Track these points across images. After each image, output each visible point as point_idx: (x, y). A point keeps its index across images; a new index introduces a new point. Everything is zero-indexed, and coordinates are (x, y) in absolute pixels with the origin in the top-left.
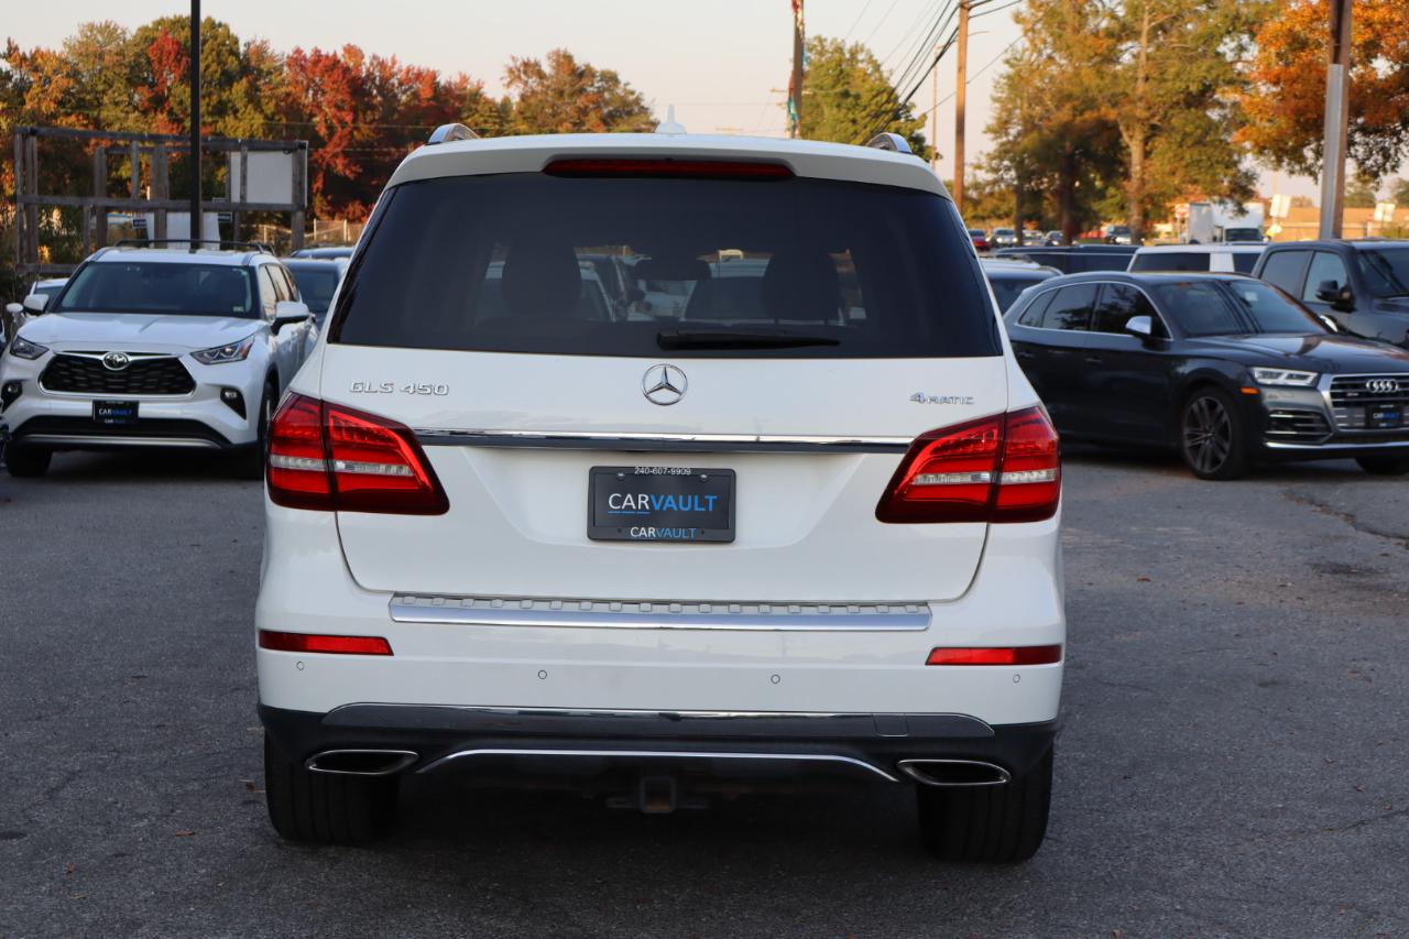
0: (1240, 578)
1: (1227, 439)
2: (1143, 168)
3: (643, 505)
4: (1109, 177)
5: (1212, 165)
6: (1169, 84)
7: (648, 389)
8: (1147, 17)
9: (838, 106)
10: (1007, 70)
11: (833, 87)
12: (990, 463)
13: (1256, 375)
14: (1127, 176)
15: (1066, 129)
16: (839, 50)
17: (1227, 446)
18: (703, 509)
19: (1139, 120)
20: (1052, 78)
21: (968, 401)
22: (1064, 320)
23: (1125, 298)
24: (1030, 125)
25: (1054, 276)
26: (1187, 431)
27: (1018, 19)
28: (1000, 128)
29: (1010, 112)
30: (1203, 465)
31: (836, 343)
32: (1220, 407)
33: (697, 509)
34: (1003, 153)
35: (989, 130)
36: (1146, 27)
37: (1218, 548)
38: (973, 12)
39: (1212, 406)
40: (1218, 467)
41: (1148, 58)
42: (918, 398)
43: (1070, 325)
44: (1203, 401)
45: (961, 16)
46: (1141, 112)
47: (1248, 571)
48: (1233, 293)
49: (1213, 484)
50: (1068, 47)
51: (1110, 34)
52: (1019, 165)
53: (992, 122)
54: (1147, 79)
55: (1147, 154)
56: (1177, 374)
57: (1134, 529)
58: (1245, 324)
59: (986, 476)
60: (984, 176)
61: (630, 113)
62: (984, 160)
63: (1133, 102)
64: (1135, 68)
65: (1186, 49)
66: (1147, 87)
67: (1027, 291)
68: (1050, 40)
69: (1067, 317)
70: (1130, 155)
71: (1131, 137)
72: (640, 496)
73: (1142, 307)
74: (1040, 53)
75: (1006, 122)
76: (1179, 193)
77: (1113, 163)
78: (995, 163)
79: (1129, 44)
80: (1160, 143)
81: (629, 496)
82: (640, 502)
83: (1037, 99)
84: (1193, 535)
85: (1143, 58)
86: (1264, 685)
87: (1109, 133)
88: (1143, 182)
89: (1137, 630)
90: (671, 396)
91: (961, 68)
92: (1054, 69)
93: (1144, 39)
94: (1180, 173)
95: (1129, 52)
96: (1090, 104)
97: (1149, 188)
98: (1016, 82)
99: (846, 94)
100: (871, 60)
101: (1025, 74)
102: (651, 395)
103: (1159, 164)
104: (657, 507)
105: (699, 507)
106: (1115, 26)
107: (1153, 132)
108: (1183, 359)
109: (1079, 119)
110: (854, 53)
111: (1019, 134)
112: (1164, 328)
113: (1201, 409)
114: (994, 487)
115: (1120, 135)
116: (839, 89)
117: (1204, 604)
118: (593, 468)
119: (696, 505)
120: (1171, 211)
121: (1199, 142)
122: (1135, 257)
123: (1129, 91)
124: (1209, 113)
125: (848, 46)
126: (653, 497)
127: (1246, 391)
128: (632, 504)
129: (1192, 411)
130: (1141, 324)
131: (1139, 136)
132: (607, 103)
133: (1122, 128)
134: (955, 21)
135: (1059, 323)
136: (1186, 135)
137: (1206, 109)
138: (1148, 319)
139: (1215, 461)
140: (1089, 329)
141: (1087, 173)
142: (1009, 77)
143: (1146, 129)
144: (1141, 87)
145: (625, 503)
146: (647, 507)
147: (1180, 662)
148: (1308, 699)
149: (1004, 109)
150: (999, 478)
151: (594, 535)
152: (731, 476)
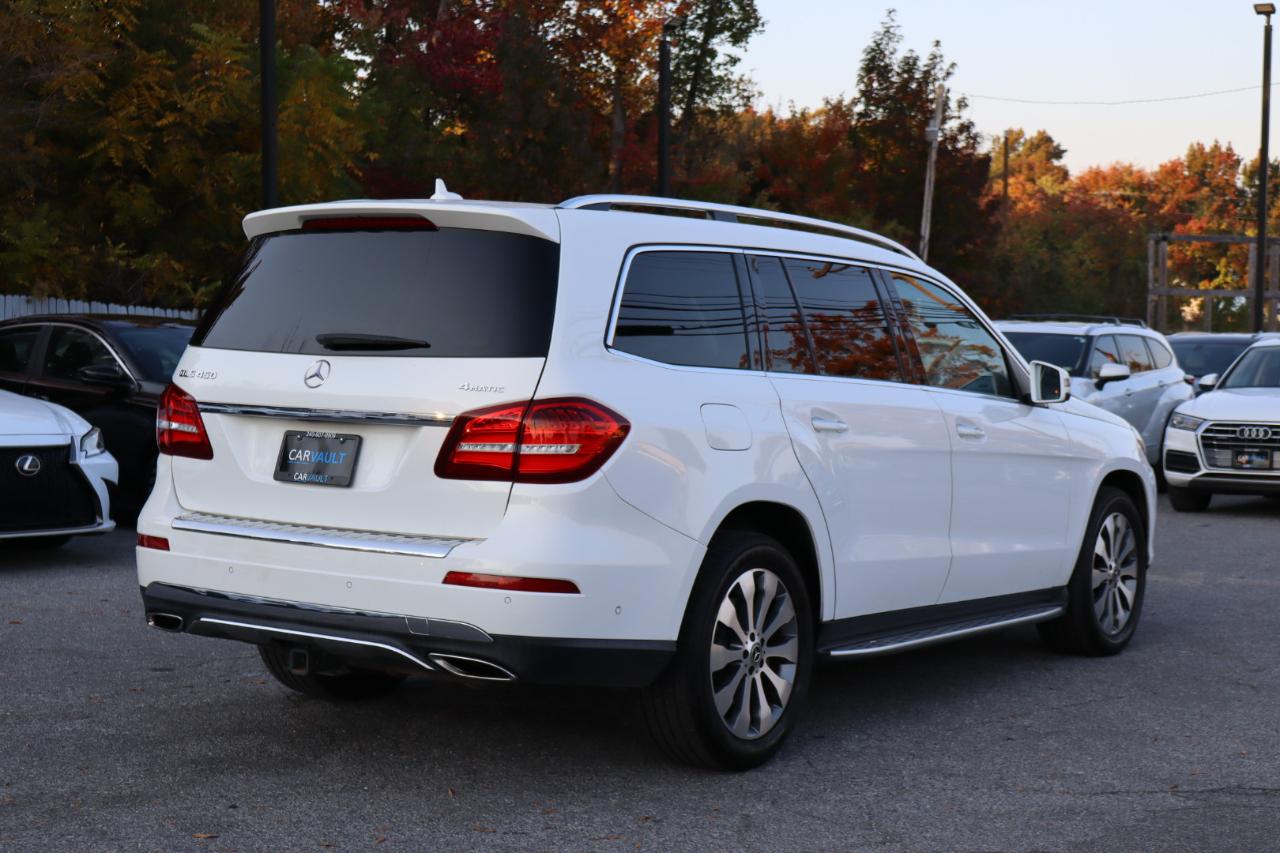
3: (306, 458)
7: (307, 377)
12: (514, 438)
18: (337, 462)
21: (500, 390)
31: (427, 346)
33: (334, 462)
42: (464, 387)
59: (510, 447)
72: (306, 451)
81: (300, 451)
82: (305, 456)
90: (318, 381)
102: (307, 381)
104: (313, 460)
114: (516, 456)
118: (288, 431)
119: (334, 459)
126: (312, 453)
128: (301, 457)
145: (297, 456)
146: (308, 460)
150: (518, 448)
151: (277, 477)
152: (360, 441)
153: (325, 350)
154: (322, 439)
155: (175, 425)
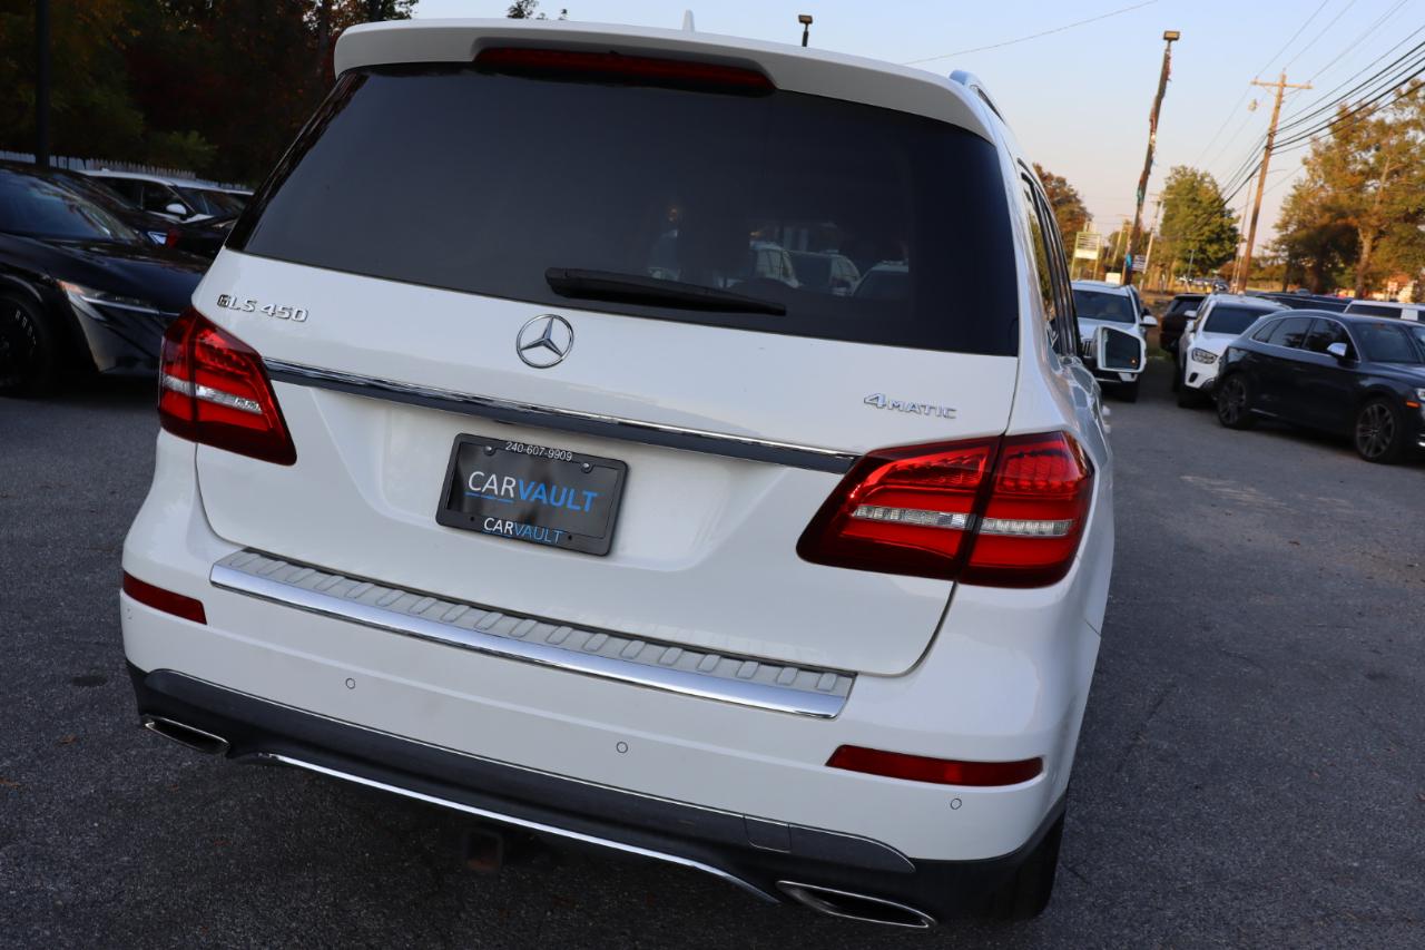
0: (1376, 552)
1: (1389, 436)
2: (1370, 256)
3: (507, 490)
4: (1348, 262)
5: (1415, 259)
6: (1395, 207)
7: (523, 345)
8: (1387, 164)
9: (1189, 207)
10: (1293, 192)
11: (1188, 194)
12: (969, 503)
13: (1419, 394)
14: (1358, 260)
15: (1324, 228)
16: (1195, 175)
17: (1388, 441)
18: (578, 508)
19: (1372, 226)
20: (1321, 198)
21: (948, 414)
22: (1288, 340)
23: (1334, 330)
24: (1302, 224)
25: (1287, 310)
26: (1360, 426)
27: (1305, 162)
28: (1284, 225)
29: (1291, 217)
30: (1368, 451)
31: (782, 313)
32: (1388, 413)
33: (570, 506)
34: (1281, 242)
35: (1277, 226)
36: (1386, 170)
37: (1364, 521)
38: (1274, 151)
39: (1382, 411)
40: (1379, 454)
41: (1384, 189)
42: (874, 401)
43: (1292, 344)
44: (1375, 406)
45: (1266, 154)
46: (1374, 221)
47: (1384, 547)
48: (1413, 335)
49: (1373, 466)
50: (1334, 180)
51: (1361, 173)
52: (1291, 248)
53: (1279, 222)
54: (1381, 202)
55: (1373, 249)
56: (1359, 385)
57: (1301, 496)
58: (1418, 358)
59: (959, 520)
60: (1268, 253)
61: (1070, 202)
62: (1270, 244)
63: (1370, 216)
64: (1374, 195)
65: (1411, 186)
66: (1381, 207)
67: (1261, 318)
68: (1323, 176)
69: (1292, 338)
70: (1362, 248)
71: (1365, 237)
72: (506, 478)
73: (1343, 338)
74: (1316, 183)
75: (1288, 223)
76: (1391, 274)
77: (1351, 253)
78: (1276, 246)
79: (1374, 181)
80: (1383, 242)
81: (494, 476)
82: (505, 486)
83: (1309, 211)
84: (1346, 507)
85: (1381, 189)
86: (1372, 676)
87: (1352, 233)
88: (1368, 264)
89: (1272, 594)
90: (550, 356)
91: (1261, 185)
92: (1323, 194)
93: (1383, 178)
94: (1393, 261)
95: (1372, 186)
96: (1342, 214)
97: (1373, 268)
98: (1298, 199)
99: (1194, 200)
100: (1213, 182)
101: (1304, 194)
102: (525, 353)
103: (1381, 254)
104: (524, 496)
105: (573, 504)
106: (1366, 168)
107: (1381, 234)
108: (1366, 376)
109: (1333, 224)
110: (1202, 178)
111: (1295, 231)
112: (1355, 353)
113: (1373, 413)
114: (970, 537)
115: (1358, 235)
116: (1190, 196)
117: (1338, 575)
118: (460, 435)
119: (570, 501)
120: (1386, 286)
121: (1410, 243)
122: (1349, 306)
123: (1368, 208)
124: (1419, 227)
125: (1201, 172)
126: (521, 482)
127: (1409, 404)
128: (495, 487)
129: (1366, 414)
130: (1338, 349)
131: (1370, 236)
132: (1057, 195)
133: (1360, 230)
134: (1261, 158)
135: (1285, 342)
136: (1401, 238)
137: (1418, 224)
138: (1345, 345)
139: (1378, 450)
140: (1300, 348)
141: (1334, 257)
142: (1294, 196)
143: (1376, 232)
144: (1377, 207)
145: (487, 486)
146: (512, 495)
147: (1299, 637)
148: (1413, 703)
149: (1287, 215)
150: (977, 524)
151: (442, 519)
152: (623, 470)
153: (554, 296)
154: (542, 457)
155: (202, 391)
